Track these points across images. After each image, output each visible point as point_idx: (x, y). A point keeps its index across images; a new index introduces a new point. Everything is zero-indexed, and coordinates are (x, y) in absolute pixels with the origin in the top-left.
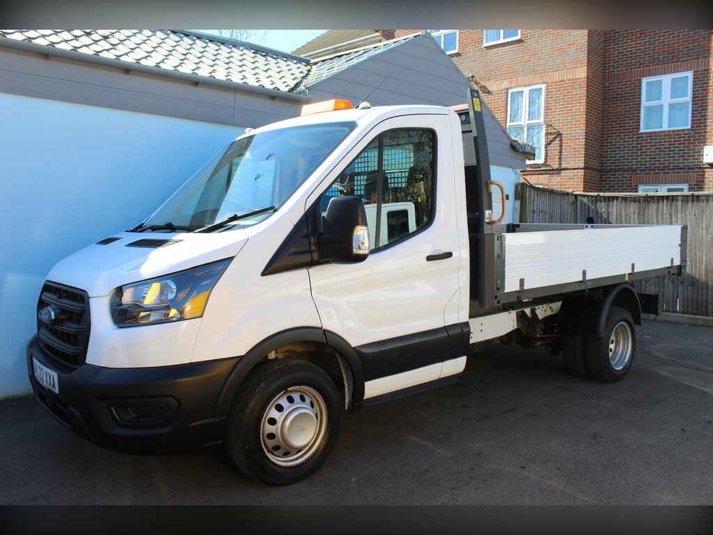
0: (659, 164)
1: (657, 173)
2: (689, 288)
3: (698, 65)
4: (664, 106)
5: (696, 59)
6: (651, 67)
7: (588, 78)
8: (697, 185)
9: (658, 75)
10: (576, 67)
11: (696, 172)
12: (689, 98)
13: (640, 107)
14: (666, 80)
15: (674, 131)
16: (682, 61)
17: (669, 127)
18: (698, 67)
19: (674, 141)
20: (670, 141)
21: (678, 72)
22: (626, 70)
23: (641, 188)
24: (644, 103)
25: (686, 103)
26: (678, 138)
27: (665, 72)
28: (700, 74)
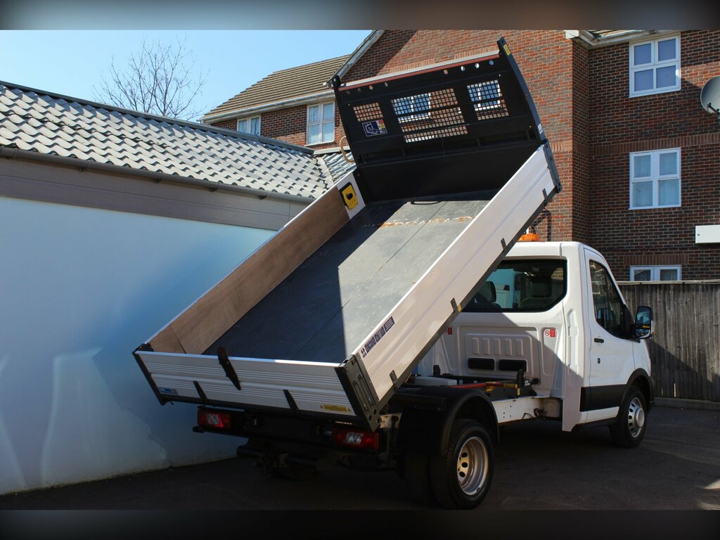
0: (651, 243)
1: (649, 253)
2: (684, 373)
3: (685, 141)
4: (654, 183)
5: (683, 135)
6: (639, 142)
7: (573, 152)
8: (691, 266)
9: (646, 150)
10: (561, 141)
11: (689, 252)
12: (678, 175)
13: (629, 183)
14: (655, 155)
15: (664, 209)
16: (670, 137)
17: (660, 205)
18: (685, 144)
19: (665, 220)
20: (662, 220)
21: (666, 148)
22: (613, 143)
23: (633, 270)
24: (633, 179)
25: (674, 181)
26: (669, 216)
27: (653, 148)
28: (687, 151)
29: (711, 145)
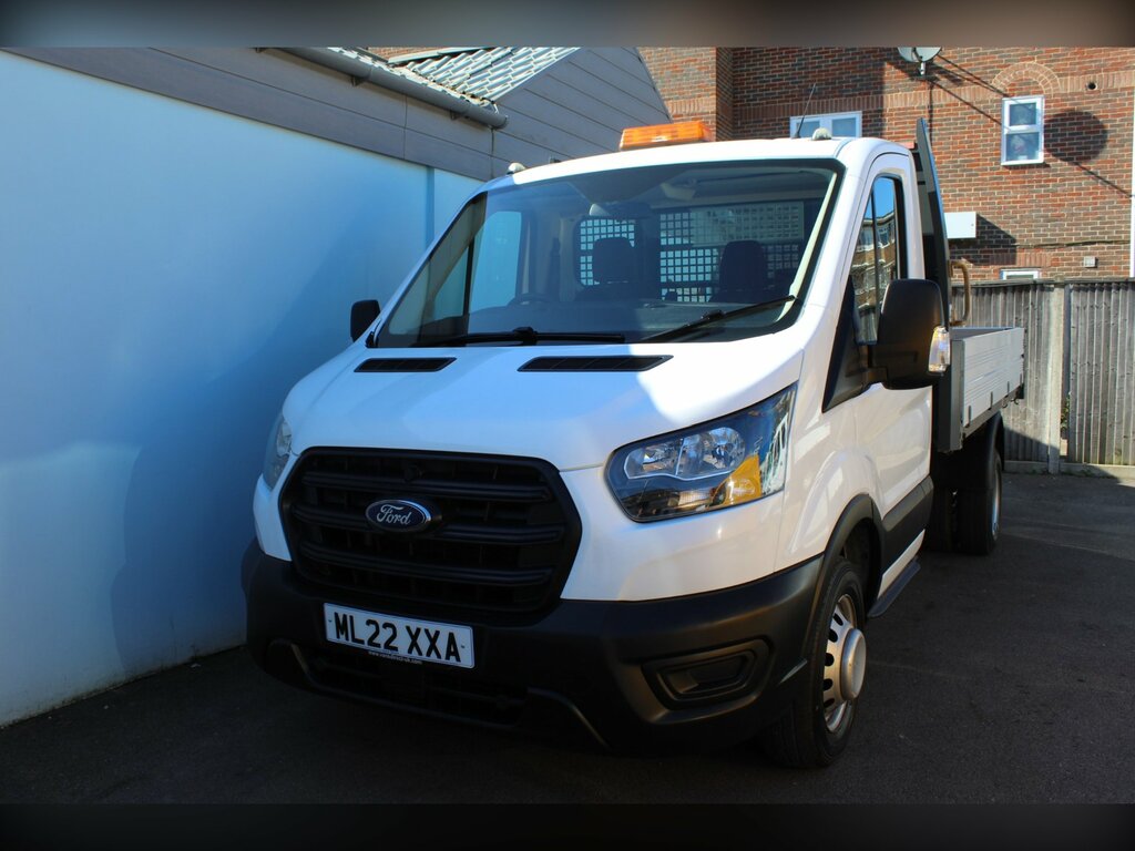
3: (868, 102)
5: (865, 94)
6: (803, 102)
7: (717, 113)
9: (814, 113)
10: (699, 96)
14: (825, 121)
16: (847, 96)
18: (868, 107)
21: (841, 111)
22: (767, 103)
27: (822, 110)
28: (871, 116)
29: (904, 109)
